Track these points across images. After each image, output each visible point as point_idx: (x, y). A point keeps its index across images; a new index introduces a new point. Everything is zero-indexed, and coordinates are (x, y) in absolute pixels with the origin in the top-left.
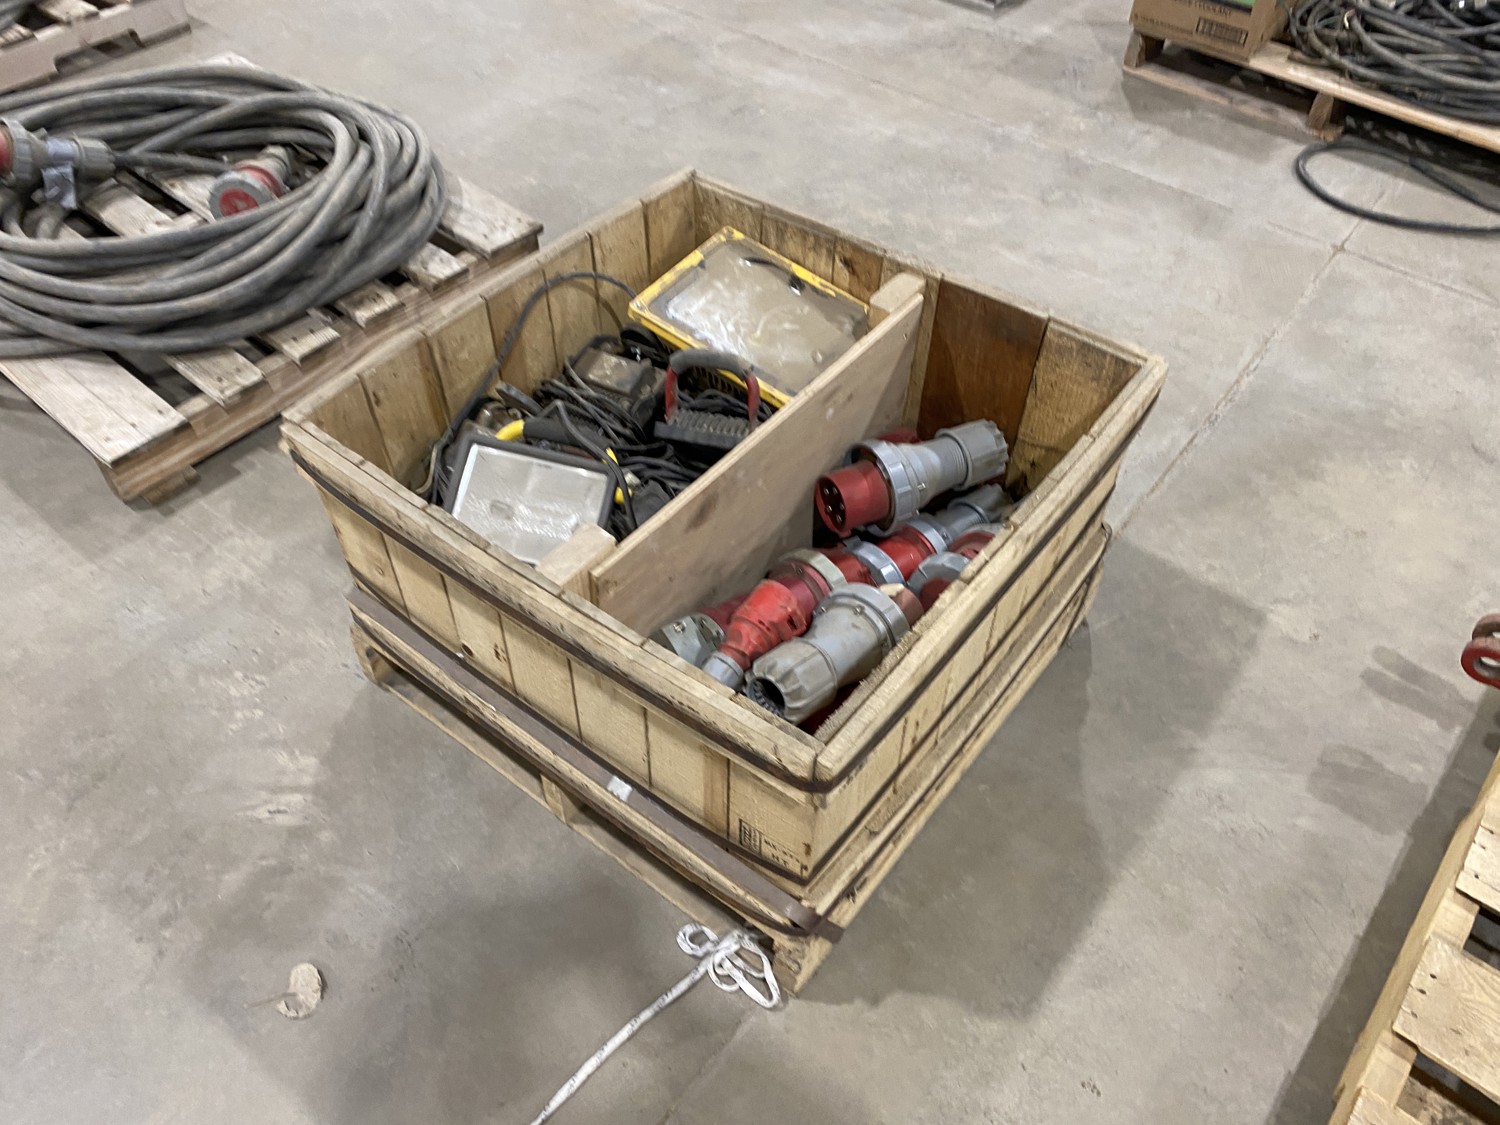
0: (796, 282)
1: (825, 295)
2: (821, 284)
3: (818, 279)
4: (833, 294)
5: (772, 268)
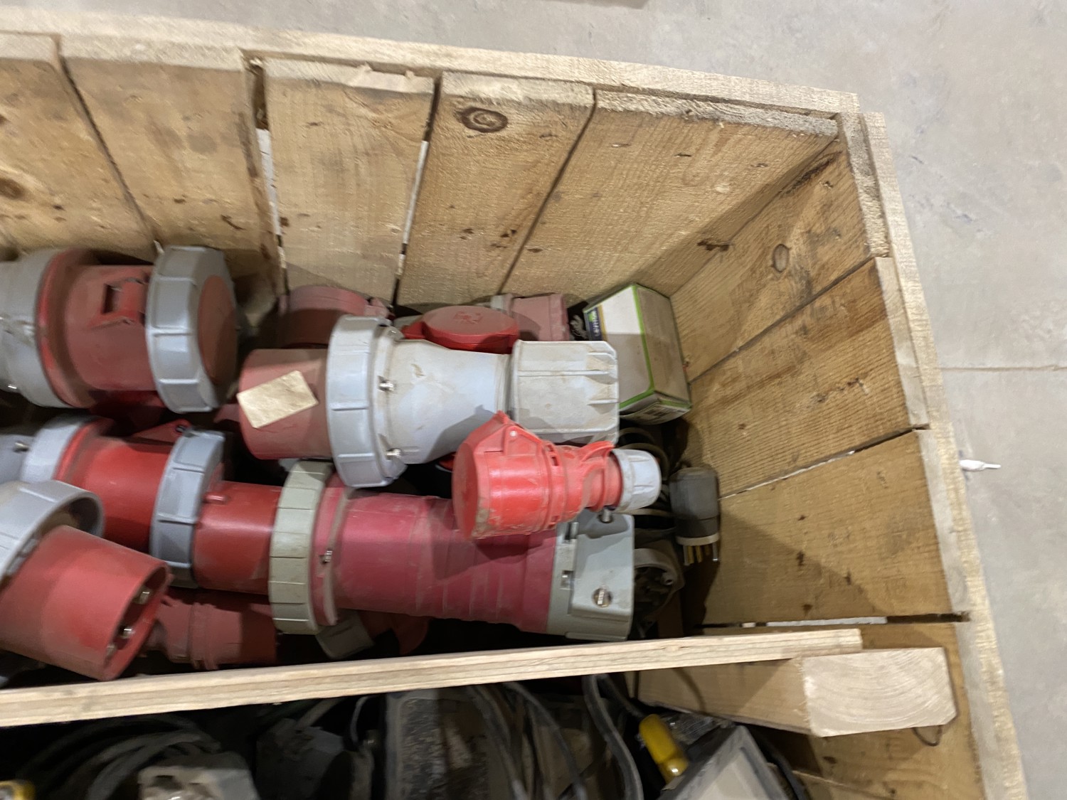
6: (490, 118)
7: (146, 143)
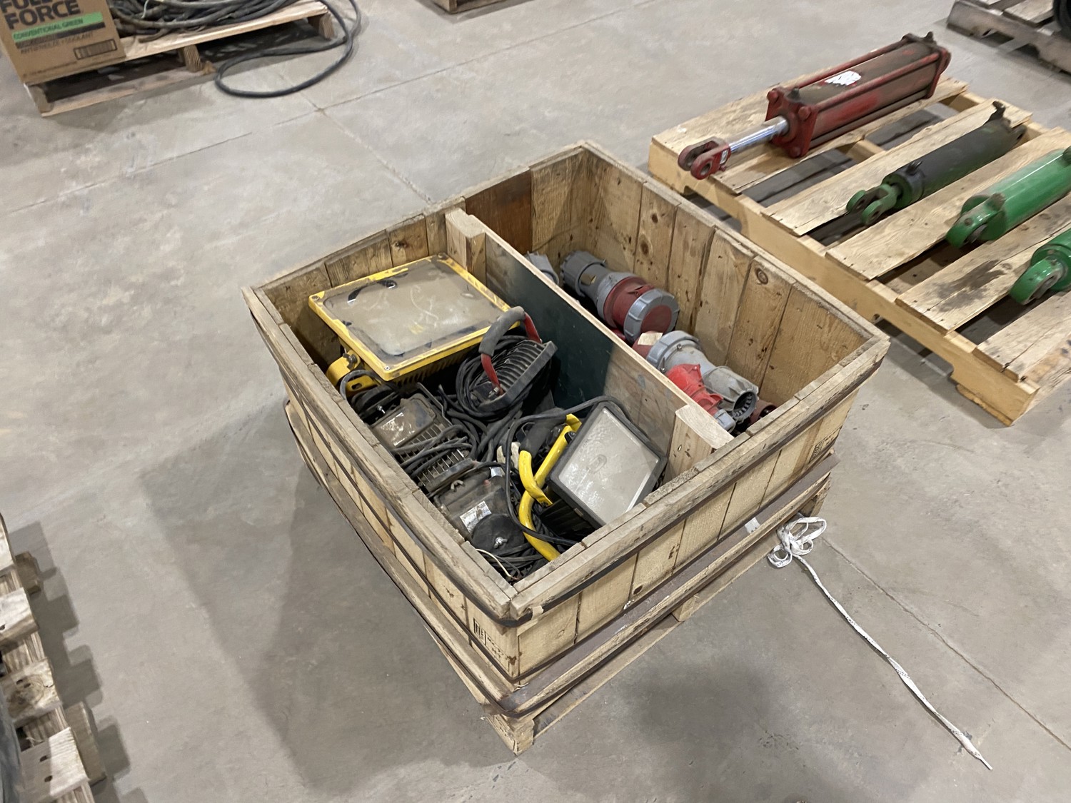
0: (386, 283)
1: (405, 274)
2: (394, 271)
3: (390, 270)
4: (406, 269)
5: (363, 290)
6: (764, 277)
7: (681, 245)
